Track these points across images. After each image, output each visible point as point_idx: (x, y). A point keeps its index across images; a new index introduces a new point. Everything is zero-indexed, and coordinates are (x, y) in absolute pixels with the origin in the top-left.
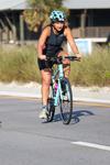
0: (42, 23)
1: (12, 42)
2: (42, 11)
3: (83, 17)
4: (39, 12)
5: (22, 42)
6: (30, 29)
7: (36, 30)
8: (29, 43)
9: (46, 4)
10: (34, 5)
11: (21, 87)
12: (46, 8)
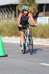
1: (13, 18)
3: (44, 7)
5: (17, 18)
9: (28, 1)
10: (23, 2)
11: (16, 39)
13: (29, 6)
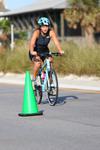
0: (81, 20)
2: (80, 10)
4: (78, 11)
5: (62, 38)
6: (70, 26)
7: (75, 27)
8: (69, 39)
9: (85, 3)
10: (74, 4)
12: (84, 7)
13: (87, 13)
